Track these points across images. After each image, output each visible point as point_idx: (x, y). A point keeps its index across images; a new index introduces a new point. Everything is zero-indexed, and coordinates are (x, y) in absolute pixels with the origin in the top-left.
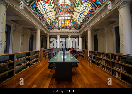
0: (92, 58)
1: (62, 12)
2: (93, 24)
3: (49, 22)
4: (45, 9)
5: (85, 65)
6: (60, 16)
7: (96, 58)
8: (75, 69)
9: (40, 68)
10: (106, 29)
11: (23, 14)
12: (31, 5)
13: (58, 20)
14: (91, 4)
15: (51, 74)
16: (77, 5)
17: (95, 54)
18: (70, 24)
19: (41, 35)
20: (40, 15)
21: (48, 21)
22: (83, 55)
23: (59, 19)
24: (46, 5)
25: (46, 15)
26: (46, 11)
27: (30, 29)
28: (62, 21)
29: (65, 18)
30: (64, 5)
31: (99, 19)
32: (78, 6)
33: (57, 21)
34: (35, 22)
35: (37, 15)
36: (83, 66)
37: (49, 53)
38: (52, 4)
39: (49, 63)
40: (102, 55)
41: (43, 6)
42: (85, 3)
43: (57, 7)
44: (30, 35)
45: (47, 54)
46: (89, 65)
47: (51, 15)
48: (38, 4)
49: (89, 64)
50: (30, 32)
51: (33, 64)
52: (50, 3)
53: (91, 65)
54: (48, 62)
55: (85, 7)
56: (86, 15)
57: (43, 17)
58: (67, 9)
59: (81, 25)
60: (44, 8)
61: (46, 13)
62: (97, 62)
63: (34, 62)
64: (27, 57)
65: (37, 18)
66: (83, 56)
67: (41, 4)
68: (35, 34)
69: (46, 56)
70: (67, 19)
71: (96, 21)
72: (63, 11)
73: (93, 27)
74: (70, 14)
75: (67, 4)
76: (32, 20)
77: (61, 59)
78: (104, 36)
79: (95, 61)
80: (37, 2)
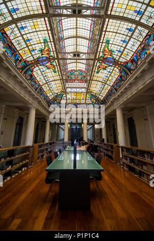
0: (129, 161)
1: (72, 81)
2: (124, 99)
3: (50, 96)
4: (45, 78)
5: (116, 175)
6: (68, 87)
7: (137, 162)
8: (97, 184)
9: (31, 181)
10: (147, 107)
11: (9, 85)
12: (23, 72)
13: (66, 93)
14: (119, 68)
15: (50, 193)
16: (96, 70)
17: (133, 154)
18: (86, 100)
19: (36, 118)
20: (37, 86)
21: (48, 95)
22: (110, 154)
23: (68, 91)
24: (47, 71)
25: (46, 85)
26: (46, 79)
27: (18, 108)
28: (73, 94)
29: (78, 90)
30: (76, 71)
31: (134, 91)
32: (98, 72)
33: (64, 95)
34: (27, 97)
35: (32, 86)
36: (111, 176)
37: (49, 150)
38: (57, 70)
39: (47, 172)
40: (146, 155)
41: (43, 73)
42: (110, 68)
43: (65, 74)
44: (18, 117)
45: (45, 152)
46: (124, 175)
47: (54, 86)
48: (35, 70)
49: (122, 173)
50: (17, 113)
51: (17, 173)
52: (53, 68)
53: (127, 175)
54: (46, 170)
55: (110, 74)
56: (111, 85)
57: (41, 89)
58: (80, 77)
59: (105, 100)
60: (44, 75)
61: (47, 83)
62: (138, 168)
63: (20, 169)
64: (8, 159)
65: (31, 91)
66: (110, 157)
67: (40, 69)
68: (26, 117)
69: (42, 156)
70: (80, 91)
71: (129, 95)
72: (75, 80)
73: (125, 105)
74: (86, 84)
75: (81, 69)
76: (23, 94)
77: (70, 160)
78: (146, 120)
79: (134, 168)
80: (33, 67)
